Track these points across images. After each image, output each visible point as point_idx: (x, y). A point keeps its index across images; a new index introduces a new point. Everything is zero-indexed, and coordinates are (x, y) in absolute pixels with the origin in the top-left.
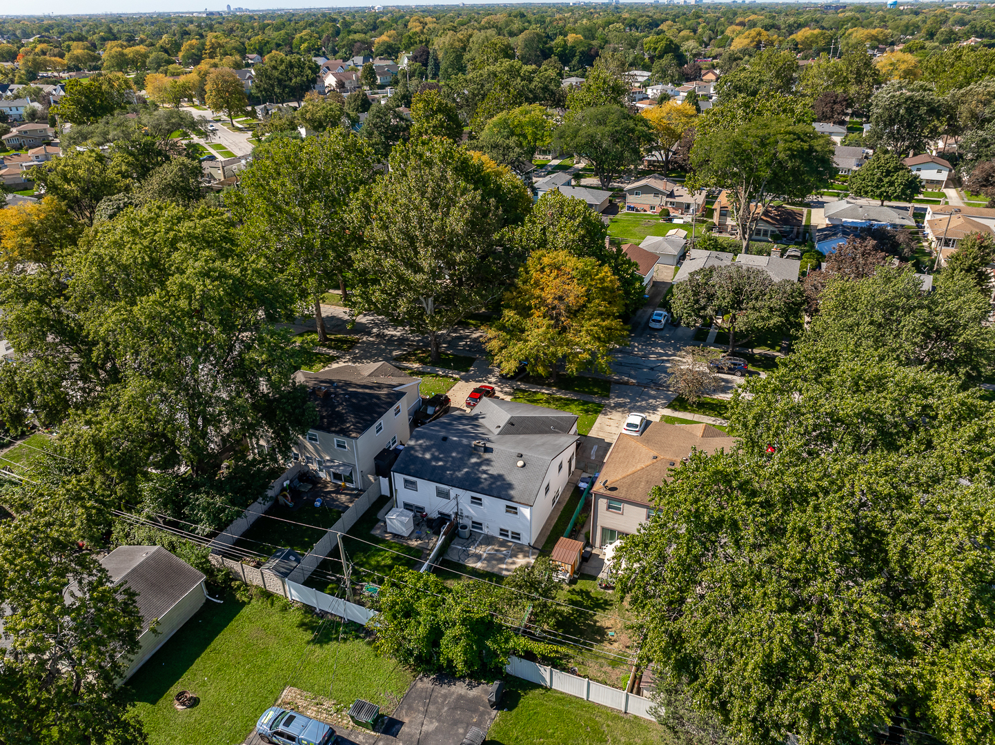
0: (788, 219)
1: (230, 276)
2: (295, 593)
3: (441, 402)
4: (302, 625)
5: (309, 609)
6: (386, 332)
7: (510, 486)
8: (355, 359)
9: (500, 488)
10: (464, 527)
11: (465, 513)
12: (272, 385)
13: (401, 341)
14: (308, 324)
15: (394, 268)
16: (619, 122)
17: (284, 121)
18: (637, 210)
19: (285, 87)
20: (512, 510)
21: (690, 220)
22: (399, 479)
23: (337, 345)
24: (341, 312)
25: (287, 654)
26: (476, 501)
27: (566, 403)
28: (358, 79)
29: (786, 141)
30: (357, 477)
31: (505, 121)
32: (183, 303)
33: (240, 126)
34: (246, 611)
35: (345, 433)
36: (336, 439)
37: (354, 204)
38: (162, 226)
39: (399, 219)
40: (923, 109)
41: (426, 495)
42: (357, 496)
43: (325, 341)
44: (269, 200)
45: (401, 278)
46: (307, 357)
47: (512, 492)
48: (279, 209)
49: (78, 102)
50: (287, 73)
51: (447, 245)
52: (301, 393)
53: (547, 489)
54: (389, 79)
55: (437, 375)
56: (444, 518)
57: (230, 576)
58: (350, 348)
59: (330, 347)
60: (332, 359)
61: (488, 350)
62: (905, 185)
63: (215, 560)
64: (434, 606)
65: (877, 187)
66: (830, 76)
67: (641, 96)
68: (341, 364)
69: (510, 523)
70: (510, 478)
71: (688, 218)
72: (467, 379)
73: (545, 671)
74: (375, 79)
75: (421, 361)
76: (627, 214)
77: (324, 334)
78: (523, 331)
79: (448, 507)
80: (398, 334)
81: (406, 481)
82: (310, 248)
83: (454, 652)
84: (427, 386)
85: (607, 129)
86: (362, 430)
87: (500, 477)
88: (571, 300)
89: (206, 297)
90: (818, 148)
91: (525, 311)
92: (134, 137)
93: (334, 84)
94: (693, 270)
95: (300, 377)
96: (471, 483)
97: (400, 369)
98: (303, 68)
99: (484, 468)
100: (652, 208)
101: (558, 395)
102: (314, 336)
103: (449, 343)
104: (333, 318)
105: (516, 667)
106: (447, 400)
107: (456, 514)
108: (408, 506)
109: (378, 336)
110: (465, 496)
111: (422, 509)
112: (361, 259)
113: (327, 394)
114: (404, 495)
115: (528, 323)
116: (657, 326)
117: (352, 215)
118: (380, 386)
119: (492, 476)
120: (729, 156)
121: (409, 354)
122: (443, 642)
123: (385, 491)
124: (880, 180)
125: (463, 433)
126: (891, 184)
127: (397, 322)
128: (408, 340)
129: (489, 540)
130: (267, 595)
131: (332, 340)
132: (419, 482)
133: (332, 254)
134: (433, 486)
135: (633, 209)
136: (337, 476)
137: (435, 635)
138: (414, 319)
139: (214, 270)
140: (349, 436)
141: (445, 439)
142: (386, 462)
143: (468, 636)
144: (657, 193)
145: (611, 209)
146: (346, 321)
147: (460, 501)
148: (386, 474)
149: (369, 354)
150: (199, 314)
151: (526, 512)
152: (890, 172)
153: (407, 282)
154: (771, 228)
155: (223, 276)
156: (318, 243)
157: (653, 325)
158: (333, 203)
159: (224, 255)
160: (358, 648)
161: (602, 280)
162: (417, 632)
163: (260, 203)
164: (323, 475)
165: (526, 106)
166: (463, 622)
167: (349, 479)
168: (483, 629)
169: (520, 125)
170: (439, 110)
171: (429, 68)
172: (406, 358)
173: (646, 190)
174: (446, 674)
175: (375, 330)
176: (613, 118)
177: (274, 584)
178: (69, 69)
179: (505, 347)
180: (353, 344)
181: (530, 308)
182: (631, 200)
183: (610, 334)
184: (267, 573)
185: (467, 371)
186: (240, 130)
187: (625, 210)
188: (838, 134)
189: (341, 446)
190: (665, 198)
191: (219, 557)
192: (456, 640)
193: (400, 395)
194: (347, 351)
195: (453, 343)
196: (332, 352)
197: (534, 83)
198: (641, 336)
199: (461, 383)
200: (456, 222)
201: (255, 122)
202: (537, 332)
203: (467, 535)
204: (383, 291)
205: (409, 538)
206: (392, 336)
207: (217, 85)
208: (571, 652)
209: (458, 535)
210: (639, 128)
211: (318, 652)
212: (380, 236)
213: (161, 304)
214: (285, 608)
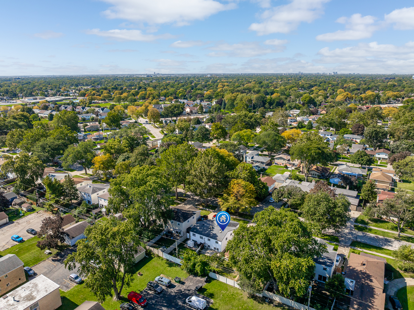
0: (325, 170)
1: (159, 183)
2: (165, 256)
3: (206, 217)
4: (166, 263)
5: (168, 260)
6: (195, 197)
7: (217, 236)
8: (185, 204)
9: (215, 237)
10: (206, 246)
11: (206, 243)
12: (165, 208)
13: (198, 201)
14: (173, 194)
15: (197, 181)
16: (273, 137)
17: (172, 128)
18: (278, 164)
19: (173, 114)
20: (217, 243)
21: (294, 169)
22: (191, 233)
23: (181, 200)
24: (182, 191)
25: (162, 268)
26: (209, 240)
27: (239, 220)
28: (197, 110)
29: (314, 150)
30: (182, 233)
31: (239, 134)
32: (149, 189)
33: (157, 126)
34: (153, 259)
35: (179, 221)
36: (178, 223)
37: (188, 164)
38: (145, 171)
39: (199, 169)
40: (381, 134)
41: (197, 238)
42: (181, 237)
43: (177, 199)
44: (167, 162)
45: (198, 184)
46: (173, 203)
47: (217, 238)
48: (170, 164)
49: (110, 119)
50: (174, 109)
51: (210, 177)
52: (171, 211)
53: (227, 239)
54: (208, 110)
55: (206, 210)
56: (201, 244)
57: (151, 251)
58: (184, 201)
59: (179, 201)
60: (179, 204)
61: (219, 204)
62: (367, 161)
63: (148, 247)
64: (195, 258)
65: (358, 161)
66: (358, 118)
67: (294, 120)
68: (181, 205)
69: (217, 246)
70: (217, 235)
71: (293, 168)
72: (214, 212)
73: (217, 276)
74: (203, 110)
75: (203, 206)
76: (275, 166)
77: (178, 197)
78: (228, 200)
79: (202, 241)
80: (198, 198)
81: (193, 234)
82: (176, 174)
83: (198, 269)
84: (203, 213)
85: (269, 139)
86: (184, 221)
87: (215, 234)
88: (240, 193)
89: (154, 187)
90: (326, 152)
91: (229, 195)
92: (129, 135)
93: (189, 111)
94: (280, 186)
95: (171, 207)
96: (208, 235)
97: (197, 208)
98: (179, 108)
99: (212, 232)
100: (283, 164)
101: (238, 218)
102: (175, 197)
103: (211, 202)
104: (180, 192)
105: (211, 275)
106: (207, 217)
107: (204, 243)
108: (193, 240)
109: (192, 198)
110: (206, 238)
111: (197, 241)
112: (188, 178)
113: (177, 212)
114: (193, 238)
115: (229, 198)
116: (271, 201)
117: (187, 167)
118: (190, 211)
119: (213, 234)
120: (298, 153)
121: (200, 204)
122: (196, 266)
123: (188, 237)
124: (359, 159)
125: (209, 224)
126: (363, 160)
127: (197, 195)
128: (200, 200)
129: (211, 250)
130: (158, 256)
131: (179, 199)
132: (196, 234)
133: (181, 177)
134: (200, 235)
135: (277, 164)
136: (177, 232)
137: (194, 265)
138: (201, 195)
139: (156, 182)
140: (181, 222)
141: (203, 225)
142: (189, 230)
143: (201, 265)
144: (284, 159)
145: (270, 164)
146: (183, 194)
147: (205, 239)
148: (189, 233)
149: (189, 203)
150: (151, 191)
151: (220, 243)
152: (362, 156)
153: (200, 185)
154: (317, 173)
155: (158, 183)
156: (178, 173)
157: (270, 201)
158: (184, 163)
159: (157, 177)
160: (178, 269)
161: (250, 188)
162: (191, 264)
163: (165, 162)
164: (174, 232)
165: (245, 130)
166: (200, 262)
167: (180, 233)
168: (205, 264)
169: (243, 136)
170: (220, 128)
171: (222, 106)
172: (198, 205)
173: (281, 158)
174: (196, 275)
175: (191, 197)
176: (271, 136)
177: (161, 254)
178: (102, 100)
179: (223, 204)
180: (185, 200)
181: (230, 194)
182: (276, 161)
183: (251, 202)
184: (160, 251)
185: (215, 210)
186: (157, 127)
187: (274, 164)
188: (358, 139)
189: (179, 225)
190: (287, 161)
191: (149, 247)
192: (199, 265)
193: (195, 214)
194: (183, 202)
195: (212, 202)
196: (179, 202)
197: (252, 120)
198: (266, 204)
199: (213, 213)
200: (213, 171)
201: (162, 125)
202: (232, 200)
203: (206, 248)
204: (194, 187)
205: (192, 248)
206: (196, 199)
207: (152, 114)
208: (225, 274)
209: (204, 248)
210: (280, 139)
211: (169, 268)
212: (194, 173)
213: (145, 188)
214: (162, 259)
